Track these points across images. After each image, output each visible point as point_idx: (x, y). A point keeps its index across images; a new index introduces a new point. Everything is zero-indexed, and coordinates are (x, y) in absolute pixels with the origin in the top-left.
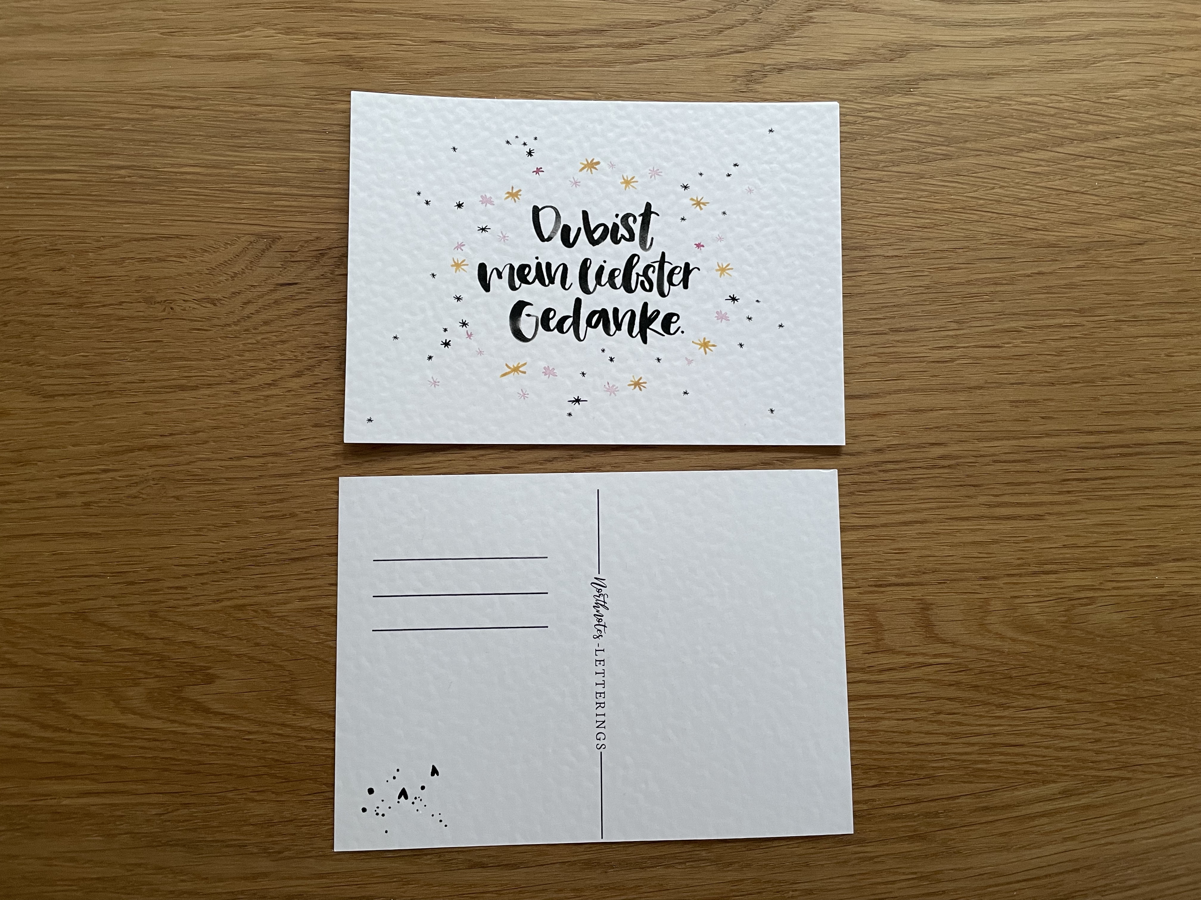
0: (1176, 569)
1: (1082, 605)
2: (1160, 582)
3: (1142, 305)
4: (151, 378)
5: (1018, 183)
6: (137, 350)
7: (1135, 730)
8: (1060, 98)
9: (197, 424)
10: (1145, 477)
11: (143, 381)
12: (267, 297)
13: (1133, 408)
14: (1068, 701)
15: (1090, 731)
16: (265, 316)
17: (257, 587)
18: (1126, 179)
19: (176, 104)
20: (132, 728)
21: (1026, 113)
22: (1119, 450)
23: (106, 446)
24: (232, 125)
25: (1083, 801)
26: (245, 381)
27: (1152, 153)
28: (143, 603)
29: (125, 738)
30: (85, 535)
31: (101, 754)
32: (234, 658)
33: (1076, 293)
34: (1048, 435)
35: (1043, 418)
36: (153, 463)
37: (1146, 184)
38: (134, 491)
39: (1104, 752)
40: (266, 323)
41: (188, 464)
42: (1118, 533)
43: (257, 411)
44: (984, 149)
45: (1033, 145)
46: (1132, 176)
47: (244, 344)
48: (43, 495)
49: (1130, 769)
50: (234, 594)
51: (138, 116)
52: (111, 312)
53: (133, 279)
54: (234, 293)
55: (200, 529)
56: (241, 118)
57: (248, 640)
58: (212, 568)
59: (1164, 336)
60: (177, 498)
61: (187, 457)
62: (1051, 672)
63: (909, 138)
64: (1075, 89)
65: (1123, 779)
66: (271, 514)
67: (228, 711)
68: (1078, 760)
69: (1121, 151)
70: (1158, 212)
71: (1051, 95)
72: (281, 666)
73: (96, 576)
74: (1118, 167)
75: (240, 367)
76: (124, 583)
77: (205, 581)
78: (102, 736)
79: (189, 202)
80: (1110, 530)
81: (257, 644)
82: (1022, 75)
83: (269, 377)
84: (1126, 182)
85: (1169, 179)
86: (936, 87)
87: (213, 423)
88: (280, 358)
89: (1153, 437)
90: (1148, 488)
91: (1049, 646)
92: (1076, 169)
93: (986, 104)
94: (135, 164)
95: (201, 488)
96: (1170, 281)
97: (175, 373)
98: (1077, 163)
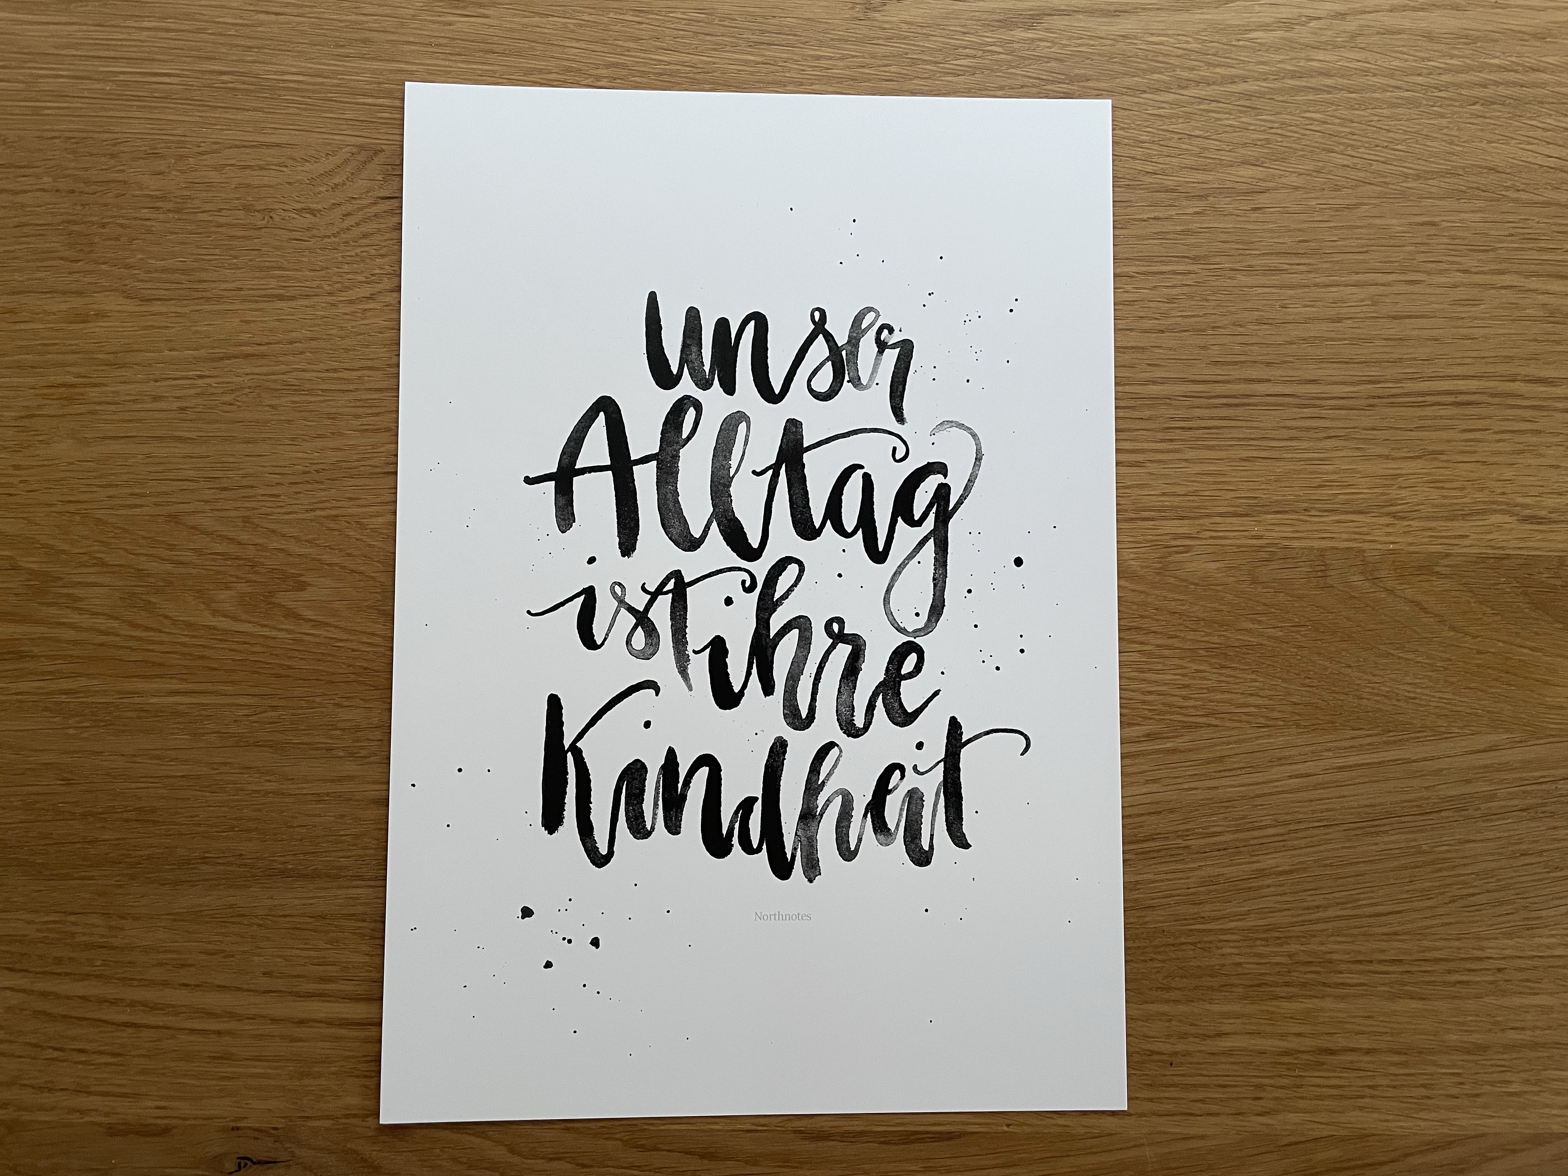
0: (1275, 521)
1: (1177, 553)
2: (1260, 533)
3: (1259, 255)
4: (250, 287)
5: (1139, 125)
6: (236, 257)
7: (1224, 679)
8: (1189, 39)
9: (294, 334)
10: (1251, 428)
11: (241, 289)
12: (368, 210)
13: (1242, 358)
14: (1158, 646)
15: (1179, 677)
16: (363, 229)
17: (350, 499)
18: (1251, 124)
19: (278, 10)
20: (223, 630)
21: (1152, 54)
22: (1225, 401)
23: (202, 353)
24: (337, 34)
25: (1169, 745)
26: (344, 294)
27: (1281, 98)
28: (236, 509)
29: (216, 639)
30: (180, 439)
31: (190, 655)
32: (325, 566)
33: (1192, 240)
34: (1154, 382)
35: (1149, 365)
36: (248, 371)
37: (1273, 131)
38: (228, 398)
39: (1191, 698)
40: (365, 236)
41: (284, 374)
42: (1219, 483)
43: (354, 324)
44: (1106, 89)
45: (1157, 87)
46: (1258, 122)
47: (343, 257)
48: (138, 397)
49: (1217, 716)
50: (328, 505)
51: (241, 21)
52: (211, 218)
53: (233, 186)
54: (334, 204)
55: (293, 439)
56: (346, 27)
57: (341, 550)
58: (307, 478)
59: (1281, 287)
60: (272, 407)
61: (283, 367)
62: (1142, 617)
63: (1029, 74)
64: (1205, 30)
65: (1209, 725)
66: (366, 427)
67: (320, 618)
68: (1164, 704)
69: (1249, 96)
70: (1283, 160)
71: (1179, 35)
72: (372, 577)
73: (190, 481)
74: (1243, 112)
75: (339, 279)
76: (217, 488)
77: (298, 490)
78: (193, 637)
79: (290, 111)
80: (1211, 479)
81: (349, 555)
82: (1151, 13)
83: (366, 291)
84: (1252, 127)
85: (1297, 126)
86: (1058, 22)
87: (309, 334)
88: (377, 271)
89: (1261, 388)
90: (1252, 439)
91: (1142, 592)
92: (1199, 112)
93: (1110, 42)
94: (238, 70)
95: (296, 399)
96: (1290, 231)
97: (273, 283)
98: (1202, 107)
